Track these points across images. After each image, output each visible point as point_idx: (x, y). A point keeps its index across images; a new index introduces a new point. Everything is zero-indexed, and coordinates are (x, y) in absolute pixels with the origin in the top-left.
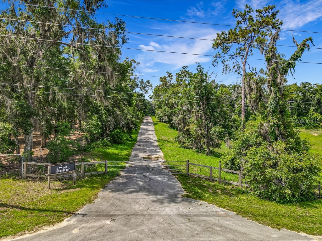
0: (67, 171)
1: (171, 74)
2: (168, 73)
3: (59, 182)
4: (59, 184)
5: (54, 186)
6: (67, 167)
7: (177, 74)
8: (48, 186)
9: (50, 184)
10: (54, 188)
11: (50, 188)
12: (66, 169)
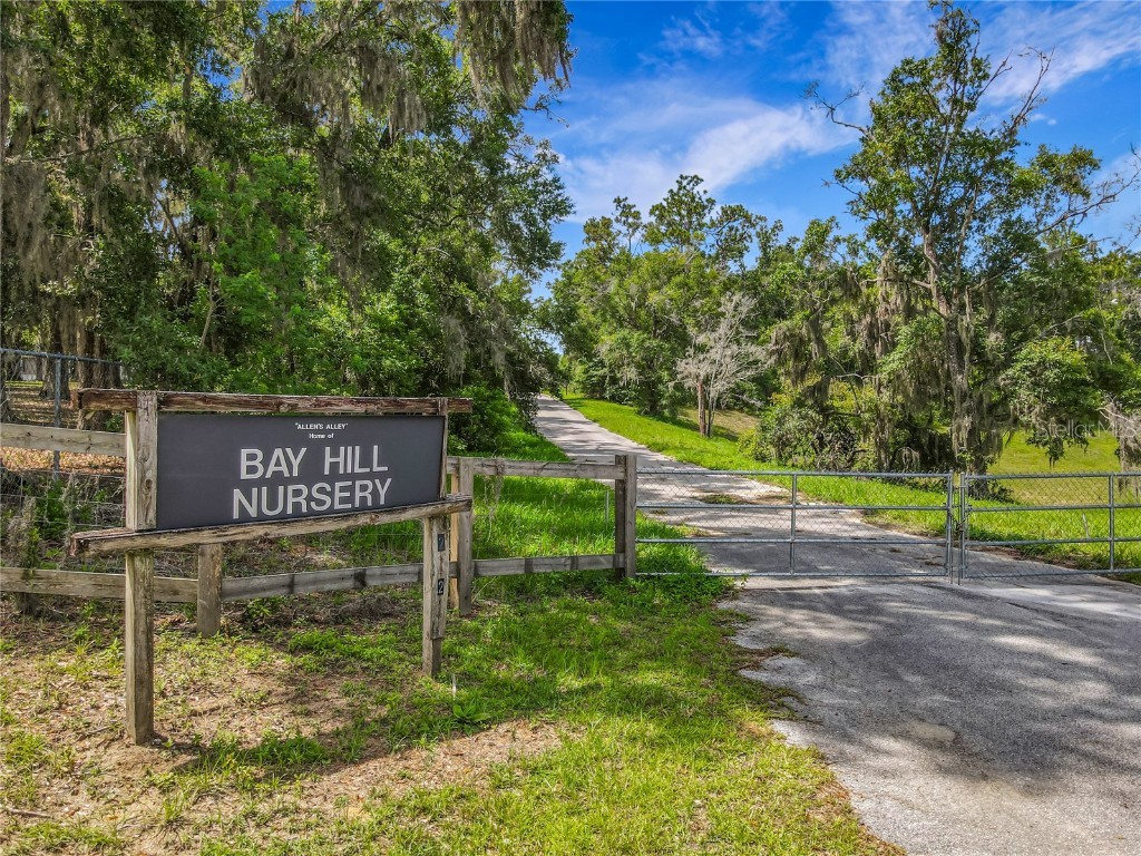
0: (363, 509)
1: (630, 207)
2: (618, 201)
3: (253, 652)
4: (257, 672)
5: (200, 704)
6: (366, 460)
7: (655, 208)
8: (116, 702)
9: (143, 682)
10: (206, 728)
11: (148, 736)
12: (354, 477)
